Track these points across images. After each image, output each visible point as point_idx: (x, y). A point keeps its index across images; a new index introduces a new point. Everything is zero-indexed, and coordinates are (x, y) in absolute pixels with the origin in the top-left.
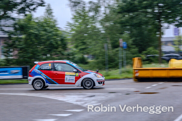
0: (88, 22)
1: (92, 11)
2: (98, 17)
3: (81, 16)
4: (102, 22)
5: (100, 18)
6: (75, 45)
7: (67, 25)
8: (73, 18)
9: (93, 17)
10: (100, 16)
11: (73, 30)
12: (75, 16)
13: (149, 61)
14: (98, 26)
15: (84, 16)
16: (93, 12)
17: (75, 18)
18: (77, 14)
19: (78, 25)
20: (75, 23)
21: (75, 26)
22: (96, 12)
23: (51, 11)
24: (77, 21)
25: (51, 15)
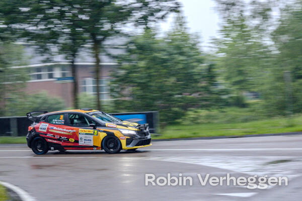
0: (249, 35)
2: (267, 26)
3: (237, 27)
4: (275, 35)
5: (272, 29)
6: (226, 75)
7: (212, 43)
8: (222, 30)
9: (257, 28)
11: (221, 50)
12: (225, 27)
14: (268, 41)
15: (242, 26)
16: (257, 19)
17: (225, 31)
18: (229, 23)
19: (231, 42)
20: (225, 39)
21: (224, 44)
22: (263, 19)
23: (183, 19)
24: (227, 36)
25: (184, 27)
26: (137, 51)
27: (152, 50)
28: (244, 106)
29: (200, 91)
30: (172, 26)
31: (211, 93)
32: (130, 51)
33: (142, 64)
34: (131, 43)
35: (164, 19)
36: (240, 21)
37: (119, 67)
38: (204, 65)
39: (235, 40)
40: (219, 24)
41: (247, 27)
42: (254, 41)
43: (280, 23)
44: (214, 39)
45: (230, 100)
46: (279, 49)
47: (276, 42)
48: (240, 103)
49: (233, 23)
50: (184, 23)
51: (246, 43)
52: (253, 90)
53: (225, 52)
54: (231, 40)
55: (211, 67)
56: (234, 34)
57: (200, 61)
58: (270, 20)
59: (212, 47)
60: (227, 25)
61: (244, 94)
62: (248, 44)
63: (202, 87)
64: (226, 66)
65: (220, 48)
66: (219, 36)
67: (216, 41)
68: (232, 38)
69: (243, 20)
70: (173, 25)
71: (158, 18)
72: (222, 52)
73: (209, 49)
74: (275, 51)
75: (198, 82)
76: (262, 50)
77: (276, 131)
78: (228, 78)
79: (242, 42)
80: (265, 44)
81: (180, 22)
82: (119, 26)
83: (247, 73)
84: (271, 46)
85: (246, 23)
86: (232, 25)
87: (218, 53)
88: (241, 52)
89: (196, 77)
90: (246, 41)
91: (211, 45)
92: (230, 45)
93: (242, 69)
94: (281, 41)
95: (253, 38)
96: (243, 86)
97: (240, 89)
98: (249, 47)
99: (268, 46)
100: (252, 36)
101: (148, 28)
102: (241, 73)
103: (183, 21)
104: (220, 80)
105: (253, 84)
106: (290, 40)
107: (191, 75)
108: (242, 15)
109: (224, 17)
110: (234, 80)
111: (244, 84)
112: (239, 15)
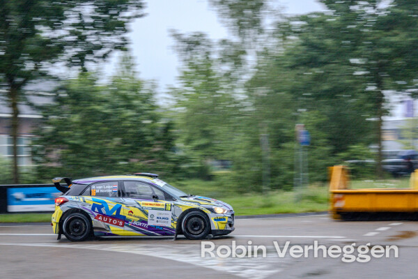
0: (217, 85)
1: (226, 61)
2: (240, 74)
3: (200, 73)
4: (250, 86)
5: (246, 77)
6: (186, 136)
7: (168, 93)
8: (181, 77)
9: (228, 75)
10: (246, 72)
11: (180, 103)
12: (186, 73)
13: (355, 173)
14: (240, 94)
15: (208, 73)
16: (227, 64)
17: (185, 76)
18: (191, 68)
19: (193, 93)
20: (186, 88)
21: (184, 95)
22: (236, 64)
23: (131, 60)
24: (189, 84)
25: (132, 70)
26: (70, 101)
27: (91, 100)
28: (209, 178)
29: (152, 158)
30: (117, 69)
31: (166, 159)
32: (60, 100)
33: (76, 118)
34: (61, 89)
35: (107, 59)
36: (205, 66)
37: (44, 121)
38: (161, 123)
39: (199, 90)
40: (178, 69)
41: (214, 74)
42: (223, 92)
43: (257, 70)
44: (171, 88)
45: (191, 171)
46: (255, 105)
47: (249, 95)
48: (203, 175)
49: (196, 67)
50: (133, 65)
51: (213, 94)
52: (220, 157)
53: (184, 106)
54: (194, 90)
55: (169, 126)
56: (198, 83)
57: (154, 118)
58: (244, 67)
59: (168, 99)
60: (188, 70)
61: (209, 162)
62: (215, 96)
63: (156, 152)
64: (187, 124)
65: (179, 101)
66: (178, 85)
67: (174, 92)
68: (195, 88)
69: (210, 65)
70: (119, 67)
71: (98, 57)
72: (181, 107)
73: (165, 101)
74: (250, 108)
75: (150, 146)
76: (233, 106)
77: (249, 213)
78: (188, 141)
79: (208, 94)
80: (238, 97)
81: (128, 64)
82: (46, 66)
83: (213, 135)
84: (245, 100)
85: (213, 68)
86: (194, 70)
87: (176, 107)
88: (206, 107)
89: (149, 138)
90: (213, 91)
91: (168, 96)
92: (192, 98)
93: (206, 129)
94: (257, 96)
95: (222, 88)
96: (208, 152)
97: (205, 156)
98: (217, 101)
99: (242, 101)
100: (221, 86)
101: (85, 70)
102: (206, 134)
103: (131, 63)
104: (179, 144)
105: (222, 150)
106: (268, 93)
107: (141, 136)
108: (208, 58)
109: (185, 60)
110: (196, 143)
111: (209, 150)
112: (205, 58)
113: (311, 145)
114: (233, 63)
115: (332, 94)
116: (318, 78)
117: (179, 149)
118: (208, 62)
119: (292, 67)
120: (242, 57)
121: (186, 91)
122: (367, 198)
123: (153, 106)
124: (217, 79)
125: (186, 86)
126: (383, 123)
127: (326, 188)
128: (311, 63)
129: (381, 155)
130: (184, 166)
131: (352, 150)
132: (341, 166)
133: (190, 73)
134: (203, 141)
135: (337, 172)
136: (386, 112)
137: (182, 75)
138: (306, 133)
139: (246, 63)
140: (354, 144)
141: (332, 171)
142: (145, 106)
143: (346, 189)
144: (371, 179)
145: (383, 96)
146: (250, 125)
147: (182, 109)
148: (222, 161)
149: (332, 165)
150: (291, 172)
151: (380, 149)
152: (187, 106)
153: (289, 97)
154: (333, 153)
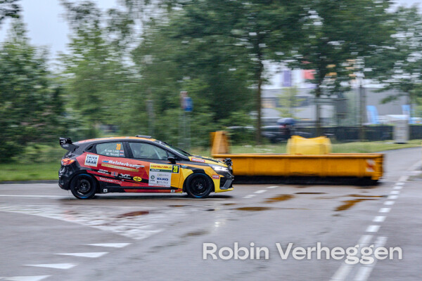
0: (105, 53)
1: (114, 30)
2: (127, 43)
3: (89, 41)
4: (137, 54)
5: (134, 46)
6: (75, 101)
7: (58, 59)
8: (71, 44)
9: (116, 43)
10: (133, 41)
11: (70, 70)
12: (75, 40)
13: (236, 139)
14: (128, 62)
15: (97, 41)
16: (116, 32)
17: (75, 43)
18: (80, 36)
19: (82, 60)
20: (76, 55)
21: (74, 62)
22: (123, 32)
23: (23, 26)
24: (79, 51)
25: (23, 37)
29: (42, 121)
30: (8, 35)
31: (56, 123)
36: (93, 34)
38: (51, 88)
39: (88, 57)
40: (69, 36)
41: (104, 42)
42: (111, 59)
43: (143, 39)
44: (60, 55)
45: (80, 134)
46: (141, 72)
47: (137, 63)
49: (85, 35)
50: (24, 31)
51: (102, 62)
52: (108, 122)
53: (72, 72)
54: (83, 57)
55: (58, 92)
56: (86, 51)
57: (44, 84)
58: (132, 36)
59: (58, 65)
60: (79, 38)
61: (97, 126)
62: (104, 63)
63: (46, 116)
64: (75, 90)
65: (69, 67)
66: (69, 52)
67: (64, 58)
68: (84, 55)
69: (100, 33)
70: (10, 34)
72: (70, 72)
73: (56, 67)
74: (136, 75)
75: (41, 110)
76: (120, 73)
78: (78, 106)
79: (96, 61)
80: (126, 65)
81: (19, 30)
83: (102, 101)
84: (132, 67)
85: (103, 36)
86: (83, 38)
87: (66, 73)
88: (94, 73)
89: (39, 102)
90: (103, 59)
91: (59, 62)
92: (81, 64)
93: (95, 94)
94: (144, 63)
95: (110, 56)
96: (96, 117)
97: (93, 120)
98: (104, 68)
99: (129, 68)
100: (110, 54)
102: (94, 99)
103: (23, 29)
104: (69, 109)
105: (109, 115)
106: (154, 61)
107: (32, 100)
108: (96, 26)
109: (74, 28)
110: (85, 108)
111: (98, 114)
112: (94, 26)
113: (193, 111)
114: (120, 32)
115: (215, 63)
116: (201, 48)
117: (68, 114)
118: (97, 31)
119: (177, 37)
120: (130, 26)
121: (76, 57)
122: (247, 162)
123: (43, 72)
124: (106, 47)
125: (75, 53)
126: (262, 92)
127: (208, 152)
128: (195, 33)
129: (259, 122)
130: (73, 130)
131: (234, 117)
132: (221, 132)
133: (80, 41)
134: (92, 106)
135: (218, 137)
136: (266, 81)
137: (72, 42)
138: (189, 100)
139: (133, 32)
140: (235, 111)
141: (214, 136)
142: (36, 72)
143: (227, 153)
144: (250, 144)
145: (262, 65)
146: (137, 91)
147: (71, 75)
148: (109, 125)
149: (215, 131)
150: (175, 137)
151: (259, 116)
152: (76, 72)
153: (175, 65)
154: (215, 120)
